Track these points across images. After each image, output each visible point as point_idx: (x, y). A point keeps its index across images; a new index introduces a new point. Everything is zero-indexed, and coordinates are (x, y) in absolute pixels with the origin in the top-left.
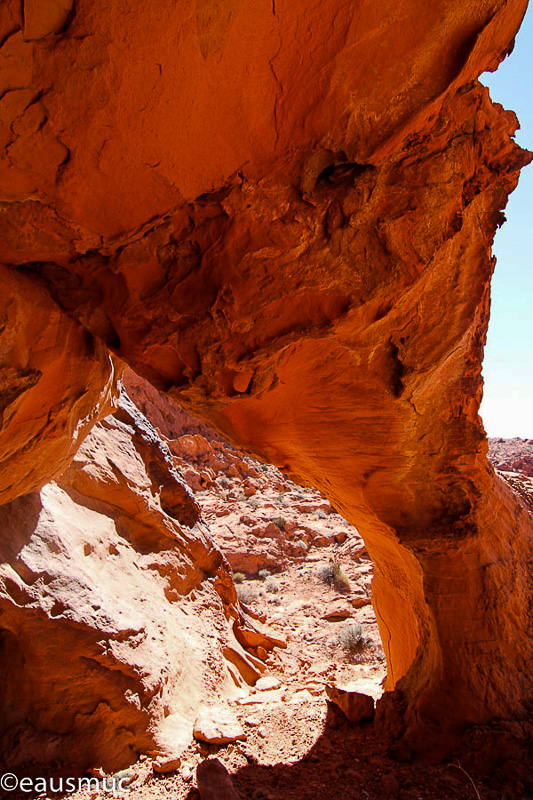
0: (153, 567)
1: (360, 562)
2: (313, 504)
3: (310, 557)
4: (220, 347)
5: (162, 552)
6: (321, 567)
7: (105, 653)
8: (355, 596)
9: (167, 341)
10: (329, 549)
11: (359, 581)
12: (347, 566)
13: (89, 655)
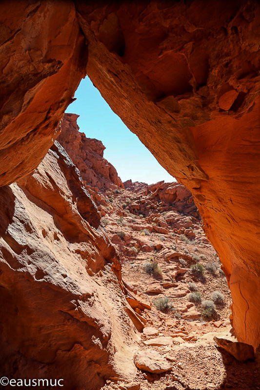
0: (78, 252)
1: (170, 263)
2: (142, 225)
3: (138, 257)
4: (231, 61)
5: (81, 243)
6: (145, 263)
7: (77, 309)
8: (165, 282)
9: (182, 48)
10: (151, 253)
11: (168, 274)
12: (161, 264)
13: (65, 309)
